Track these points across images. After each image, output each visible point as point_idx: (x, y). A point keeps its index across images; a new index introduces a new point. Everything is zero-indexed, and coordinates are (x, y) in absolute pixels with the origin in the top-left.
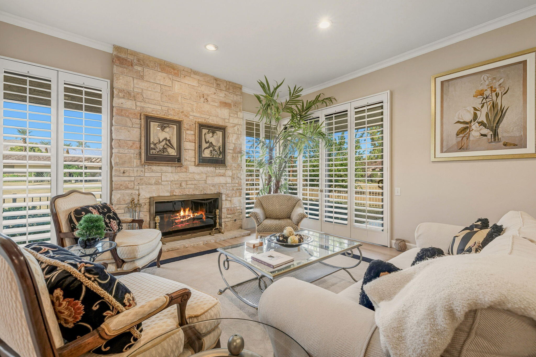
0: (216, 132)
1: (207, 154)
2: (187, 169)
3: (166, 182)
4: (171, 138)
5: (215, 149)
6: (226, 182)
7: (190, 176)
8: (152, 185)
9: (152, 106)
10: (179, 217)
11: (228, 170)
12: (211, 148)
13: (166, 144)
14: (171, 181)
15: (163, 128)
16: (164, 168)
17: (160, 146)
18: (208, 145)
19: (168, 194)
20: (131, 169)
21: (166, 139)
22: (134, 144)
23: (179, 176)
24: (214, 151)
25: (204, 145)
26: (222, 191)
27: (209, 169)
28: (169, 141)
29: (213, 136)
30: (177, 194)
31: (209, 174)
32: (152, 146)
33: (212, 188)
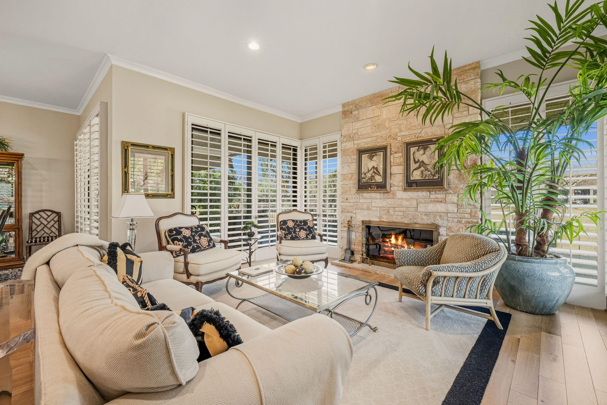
0: (428, 147)
1: (416, 176)
2: (394, 195)
3: (375, 208)
4: (378, 166)
5: (428, 169)
6: (447, 210)
7: (397, 203)
8: (364, 210)
9: (364, 141)
10: (389, 245)
11: (451, 193)
12: (422, 168)
13: (374, 172)
14: (380, 207)
15: (371, 158)
16: (373, 195)
17: (369, 175)
18: (418, 165)
19: (378, 220)
20: (351, 196)
21: (374, 167)
22: (352, 176)
23: (387, 202)
24: (427, 171)
25: (413, 166)
26: (439, 222)
27: (421, 194)
28: (376, 169)
29: (425, 152)
30: (384, 220)
31: (420, 200)
32: (363, 176)
33: (424, 217)
